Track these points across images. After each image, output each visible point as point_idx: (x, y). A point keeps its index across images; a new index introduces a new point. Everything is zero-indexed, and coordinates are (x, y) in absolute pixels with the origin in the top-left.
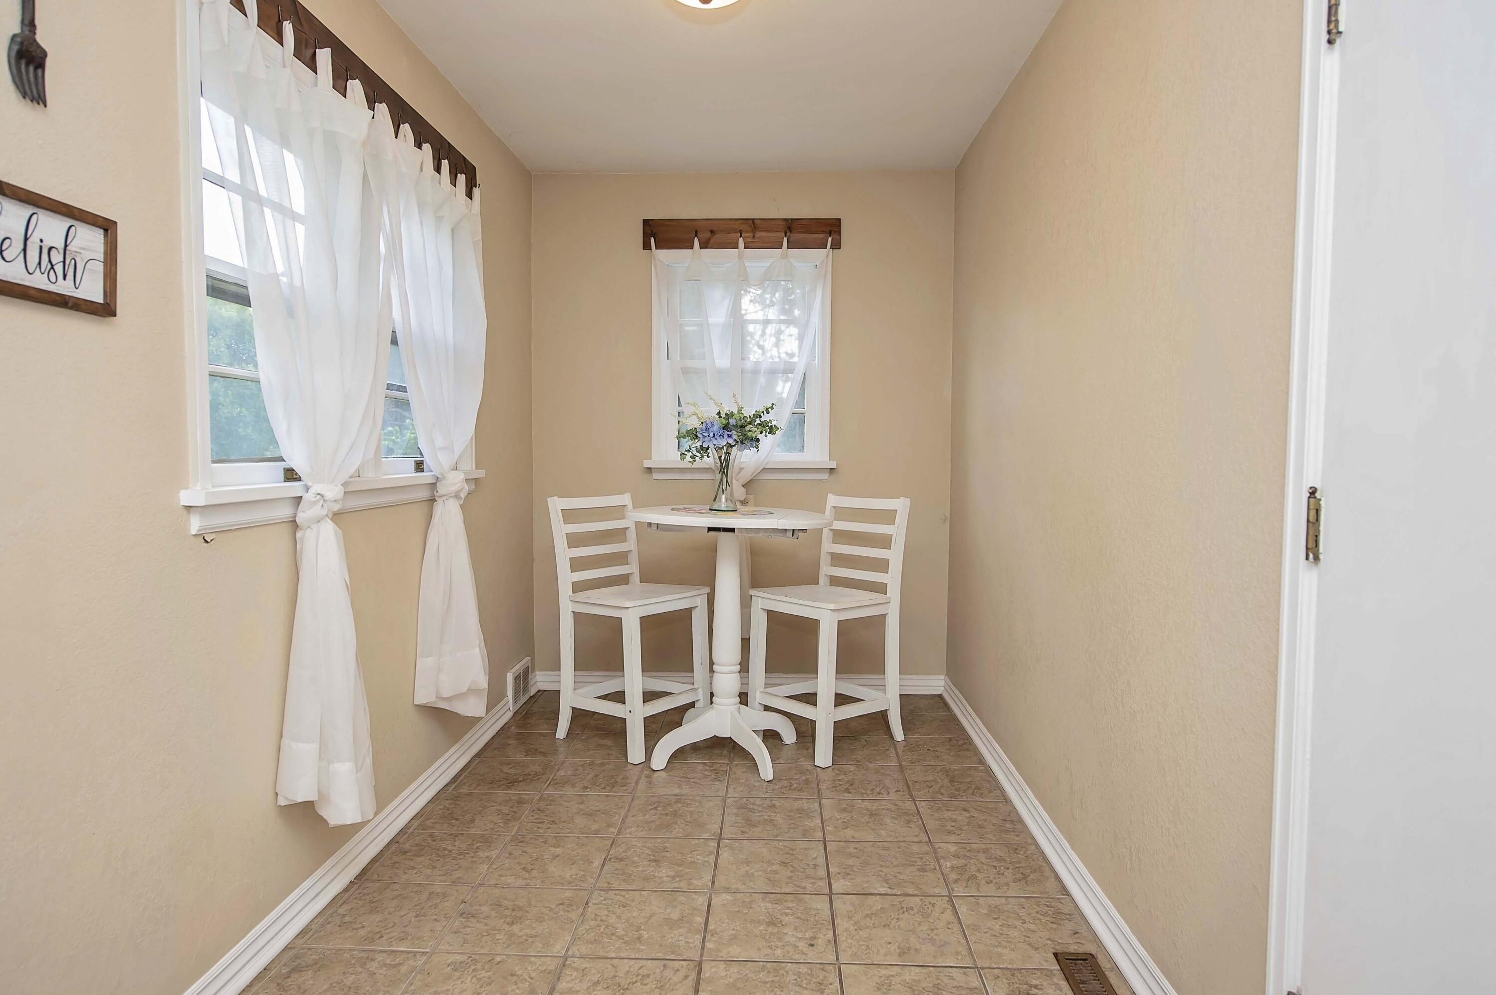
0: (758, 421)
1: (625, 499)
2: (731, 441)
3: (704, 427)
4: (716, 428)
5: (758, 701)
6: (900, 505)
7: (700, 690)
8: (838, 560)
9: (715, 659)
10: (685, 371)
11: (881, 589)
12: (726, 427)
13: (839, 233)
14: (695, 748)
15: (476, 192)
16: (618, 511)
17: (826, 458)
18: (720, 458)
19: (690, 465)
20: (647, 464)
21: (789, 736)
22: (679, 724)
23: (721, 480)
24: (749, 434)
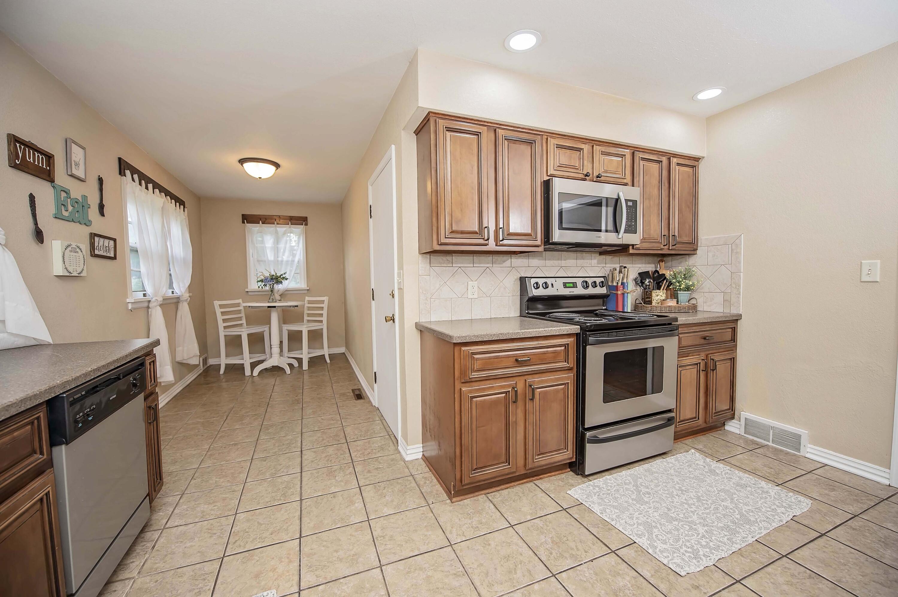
0: (282, 277)
1: (240, 301)
2: (274, 283)
3: (265, 279)
4: (269, 279)
5: (286, 355)
6: (326, 299)
7: (268, 355)
8: (309, 315)
9: (272, 344)
10: (258, 261)
11: (321, 321)
12: (272, 279)
13: (307, 221)
14: (266, 369)
15: (186, 209)
16: (238, 305)
17: (306, 286)
18: (271, 287)
19: (261, 290)
20: (246, 290)
21: (296, 364)
22: (263, 363)
23: (271, 294)
24: (279, 281)
